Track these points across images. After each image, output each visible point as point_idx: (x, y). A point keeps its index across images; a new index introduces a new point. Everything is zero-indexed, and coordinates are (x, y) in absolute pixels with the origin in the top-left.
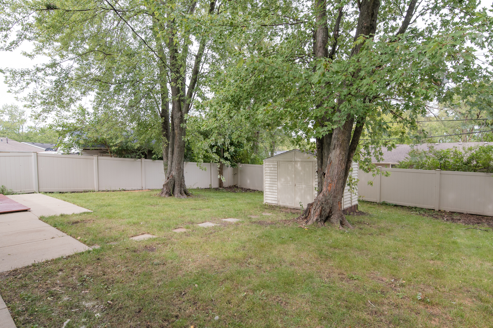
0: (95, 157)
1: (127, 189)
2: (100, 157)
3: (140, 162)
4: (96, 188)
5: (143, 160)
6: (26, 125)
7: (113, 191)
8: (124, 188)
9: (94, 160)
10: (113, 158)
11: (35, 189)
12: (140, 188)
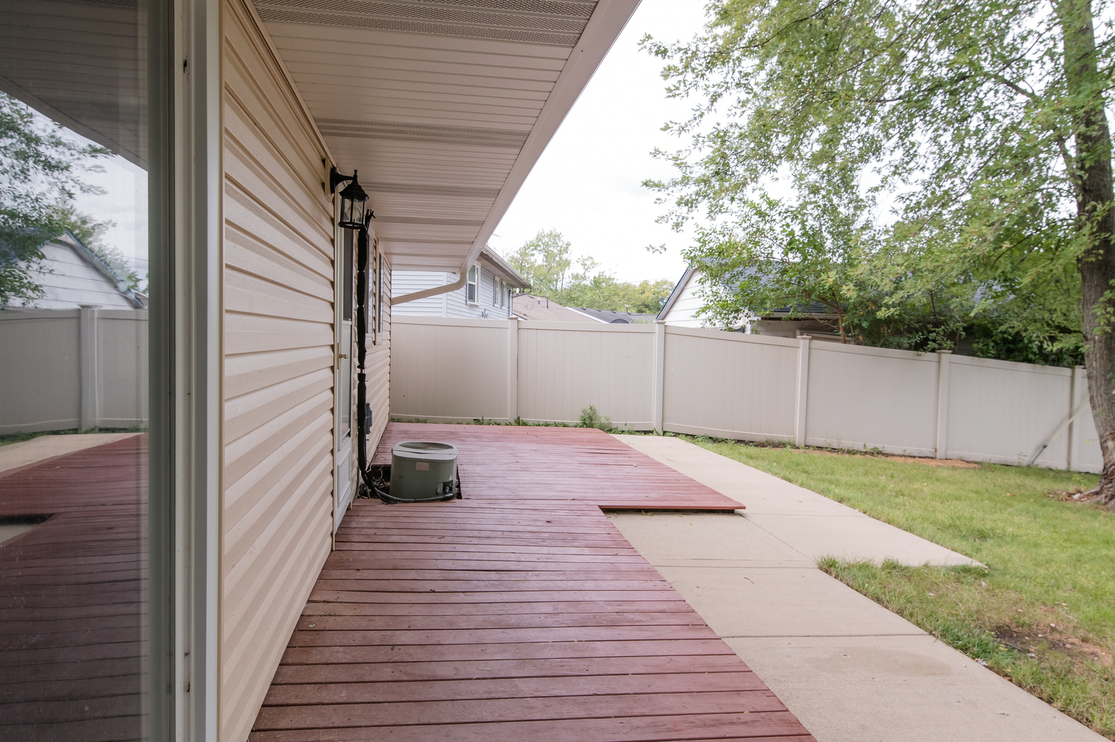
0: (802, 341)
1: (888, 450)
2: (816, 343)
3: (934, 365)
4: (798, 439)
5: (947, 357)
6: (568, 273)
7: (849, 452)
8: (880, 447)
9: (800, 351)
10: (852, 347)
11: (654, 423)
12: (927, 451)
